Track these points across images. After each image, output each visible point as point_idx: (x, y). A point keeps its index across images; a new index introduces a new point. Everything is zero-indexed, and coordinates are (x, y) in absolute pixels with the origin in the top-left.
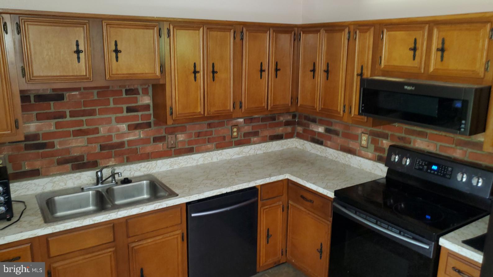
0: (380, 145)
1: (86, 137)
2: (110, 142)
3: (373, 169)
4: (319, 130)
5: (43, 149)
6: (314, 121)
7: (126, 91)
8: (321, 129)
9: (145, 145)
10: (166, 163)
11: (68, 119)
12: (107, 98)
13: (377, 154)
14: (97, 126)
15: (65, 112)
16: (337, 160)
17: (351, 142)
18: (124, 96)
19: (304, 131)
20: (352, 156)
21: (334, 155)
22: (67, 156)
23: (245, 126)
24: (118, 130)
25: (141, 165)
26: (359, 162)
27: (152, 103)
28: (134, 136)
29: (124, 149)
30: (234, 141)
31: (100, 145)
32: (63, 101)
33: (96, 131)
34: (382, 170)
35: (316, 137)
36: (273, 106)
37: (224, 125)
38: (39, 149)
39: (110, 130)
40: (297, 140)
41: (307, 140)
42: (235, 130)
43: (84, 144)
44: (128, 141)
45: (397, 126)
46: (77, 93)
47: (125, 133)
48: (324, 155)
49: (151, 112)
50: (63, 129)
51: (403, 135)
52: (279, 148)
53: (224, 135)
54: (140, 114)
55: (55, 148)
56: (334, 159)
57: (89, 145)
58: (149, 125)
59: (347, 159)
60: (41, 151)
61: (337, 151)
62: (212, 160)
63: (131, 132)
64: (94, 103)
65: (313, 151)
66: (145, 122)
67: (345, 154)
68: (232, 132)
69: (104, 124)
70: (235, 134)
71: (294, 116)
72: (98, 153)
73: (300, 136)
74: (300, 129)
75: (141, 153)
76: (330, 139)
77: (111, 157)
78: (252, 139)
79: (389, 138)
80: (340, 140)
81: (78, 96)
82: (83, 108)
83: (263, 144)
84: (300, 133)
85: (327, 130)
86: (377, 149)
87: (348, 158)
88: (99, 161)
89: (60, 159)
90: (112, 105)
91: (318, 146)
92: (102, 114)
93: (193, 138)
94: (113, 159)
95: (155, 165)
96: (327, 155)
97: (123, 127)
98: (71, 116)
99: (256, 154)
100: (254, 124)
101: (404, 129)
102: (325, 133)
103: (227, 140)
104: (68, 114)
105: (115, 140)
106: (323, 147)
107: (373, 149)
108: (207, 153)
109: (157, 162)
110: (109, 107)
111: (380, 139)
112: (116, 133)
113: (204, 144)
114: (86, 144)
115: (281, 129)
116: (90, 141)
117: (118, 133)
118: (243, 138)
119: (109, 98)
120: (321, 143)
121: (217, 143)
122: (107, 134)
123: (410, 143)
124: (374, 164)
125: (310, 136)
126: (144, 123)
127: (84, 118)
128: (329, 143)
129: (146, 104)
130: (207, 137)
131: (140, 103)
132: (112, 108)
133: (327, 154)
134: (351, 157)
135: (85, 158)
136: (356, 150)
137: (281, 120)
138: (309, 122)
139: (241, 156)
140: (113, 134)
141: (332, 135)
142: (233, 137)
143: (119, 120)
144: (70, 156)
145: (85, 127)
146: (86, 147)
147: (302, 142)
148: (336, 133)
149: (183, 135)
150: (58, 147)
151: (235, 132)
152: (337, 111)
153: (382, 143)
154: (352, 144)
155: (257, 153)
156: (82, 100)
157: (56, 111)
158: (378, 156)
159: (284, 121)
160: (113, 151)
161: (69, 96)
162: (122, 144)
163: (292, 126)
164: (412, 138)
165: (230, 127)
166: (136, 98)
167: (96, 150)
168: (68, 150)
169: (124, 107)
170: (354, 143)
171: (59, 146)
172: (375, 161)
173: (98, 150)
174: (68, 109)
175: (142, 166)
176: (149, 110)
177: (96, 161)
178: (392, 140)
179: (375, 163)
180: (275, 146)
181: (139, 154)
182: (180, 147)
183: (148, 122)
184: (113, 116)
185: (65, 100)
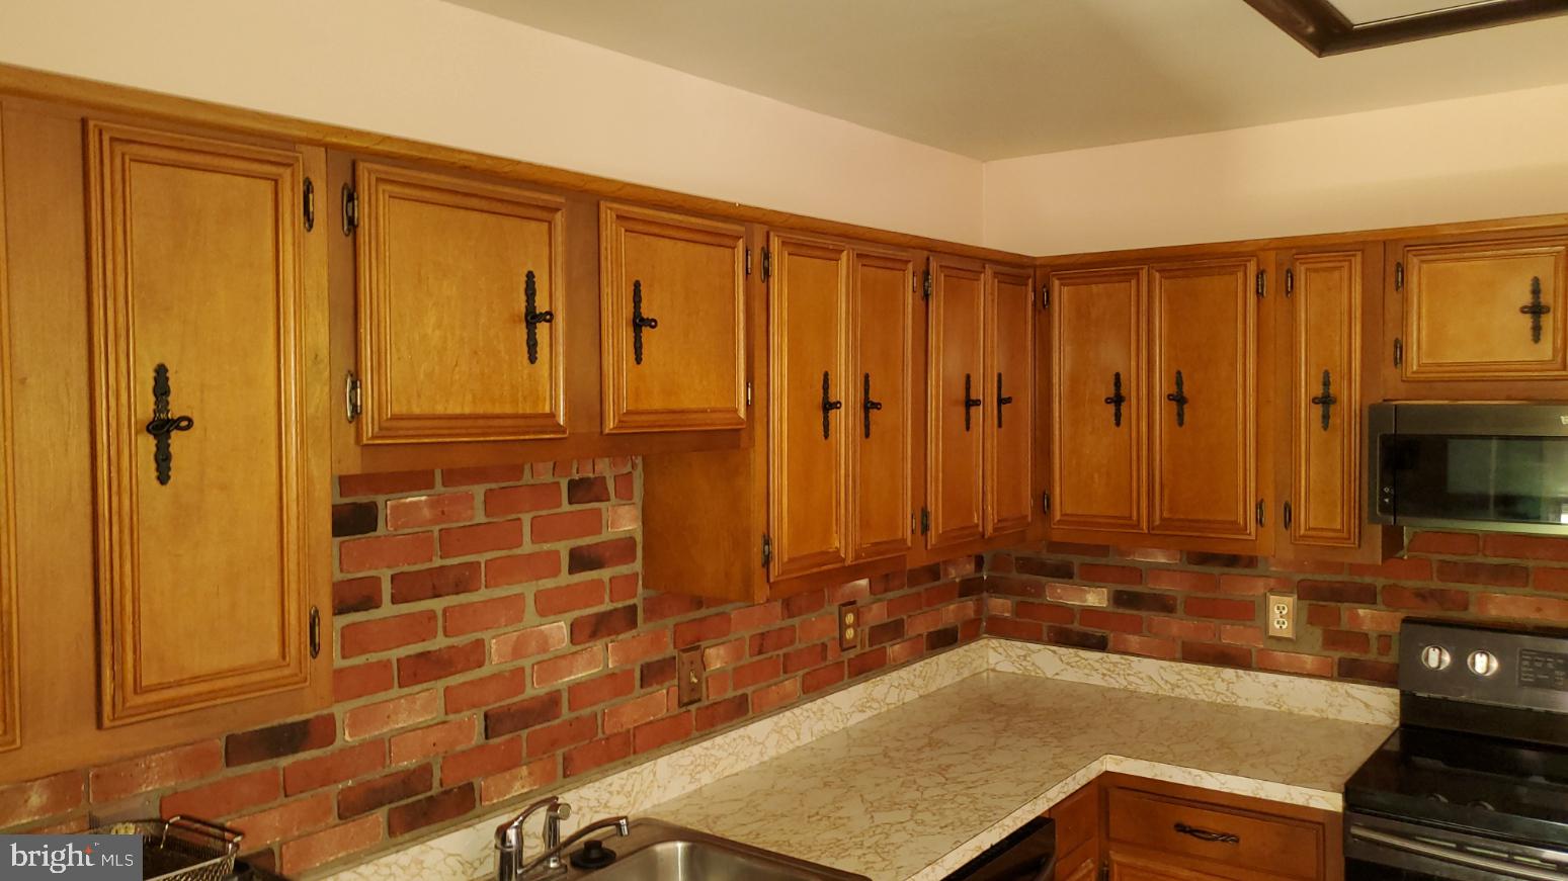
0: (1345, 625)
1: (441, 685)
2: (516, 699)
3: (1331, 705)
4: (1085, 601)
5: (295, 751)
6: (1064, 573)
7: (574, 486)
8: (1096, 598)
9: (618, 700)
10: (680, 766)
11: (387, 609)
12: (514, 516)
13: (1337, 655)
14: (478, 635)
15: (377, 580)
16: (1177, 692)
17: (1228, 627)
18: (566, 507)
19: (1021, 609)
20: (1241, 672)
21: (1162, 679)
22: (375, 775)
23: (874, 603)
24: (544, 644)
25: (610, 785)
26: (1271, 689)
27: (641, 533)
28: (590, 664)
29: (556, 722)
30: (846, 661)
31: (486, 716)
32: (372, 534)
33: (475, 654)
34: (1367, 706)
35: (1076, 626)
36: (999, 521)
37: (822, 606)
38: (278, 754)
39: (518, 651)
40: (994, 642)
41: (1035, 637)
42: (850, 618)
43: (434, 715)
44: (574, 689)
45: (1406, 557)
46: (423, 498)
47: (563, 657)
48: (1117, 682)
49: (637, 566)
50: (367, 656)
51: (1436, 584)
52: (953, 678)
53: (822, 641)
54: (605, 574)
55: (338, 743)
56: (1166, 691)
57: (451, 717)
58: (629, 617)
59: (1221, 686)
60: (285, 762)
61: (1173, 664)
62: (799, 739)
63: (582, 650)
64: (473, 538)
65: (1070, 676)
66: (619, 605)
67: (1211, 670)
68: (842, 627)
69: (503, 621)
70: (850, 633)
71: (979, 562)
72: (480, 748)
73: (1001, 629)
74: (1001, 606)
75: (607, 732)
76: (1136, 628)
77: (516, 764)
78: (889, 651)
79: (1379, 598)
80: (1179, 626)
81: (427, 513)
82: (438, 562)
83: (918, 666)
84: (1006, 619)
85: (1119, 599)
86: (1333, 640)
87: (1223, 680)
88: (480, 783)
89: (350, 788)
90: (528, 547)
91: (1094, 656)
92: (497, 585)
93: (747, 660)
94: (524, 771)
95: (651, 778)
96: (1130, 683)
97: (558, 629)
98: (395, 600)
99: (904, 704)
100: (891, 595)
101: (1435, 566)
102: (1111, 609)
103: (831, 658)
104: (387, 589)
105: (534, 690)
106: (1115, 658)
107: (1320, 643)
108: (788, 714)
109: (655, 764)
110: (517, 551)
111: (1344, 606)
112: (539, 658)
113: (772, 681)
114: (442, 717)
115: (952, 607)
116: (453, 702)
117: (545, 657)
118: (867, 649)
119: (520, 516)
120: (1101, 645)
121: (807, 670)
122: (509, 666)
123: (1466, 608)
124: (1333, 690)
125: (1045, 625)
126: (616, 610)
127: (436, 605)
128: (1134, 640)
129: (623, 536)
130: (781, 652)
131: (608, 534)
132: (530, 556)
133: (1131, 678)
134: (1237, 676)
135: (437, 774)
136: (1250, 651)
137: (951, 577)
138: (1043, 579)
139: (869, 713)
140: (527, 663)
141: (1144, 614)
142: (845, 646)
143: (548, 605)
144: (387, 771)
145: (439, 642)
146: (440, 726)
147: (1017, 648)
148: (1164, 605)
149: (722, 650)
150: (347, 738)
151: (849, 627)
152: (1235, 522)
153: (1355, 617)
154: (1231, 635)
155: (906, 701)
156: (436, 529)
157: (350, 576)
158: (1341, 661)
159: (957, 580)
160: (524, 733)
161: (395, 508)
162: (549, 705)
163: (975, 597)
164: (1473, 589)
165: (835, 608)
166: (598, 512)
167: (472, 739)
168: (379, 749)
169: (563, 548)
170: (1242, 627)
171: (351, 736)
172: (1330, 678)
173: (477, 737)
174: (389, 567)
175: (616, 787)
176: (633, 559)
177: (470, 787)
178: (1390, 605)
179: (1337, 684)
180: (945, 670)
181: (601, 740)
182: (714, 698)
183: (630, 606)
184: (528, 590)
185: (381, 530)
